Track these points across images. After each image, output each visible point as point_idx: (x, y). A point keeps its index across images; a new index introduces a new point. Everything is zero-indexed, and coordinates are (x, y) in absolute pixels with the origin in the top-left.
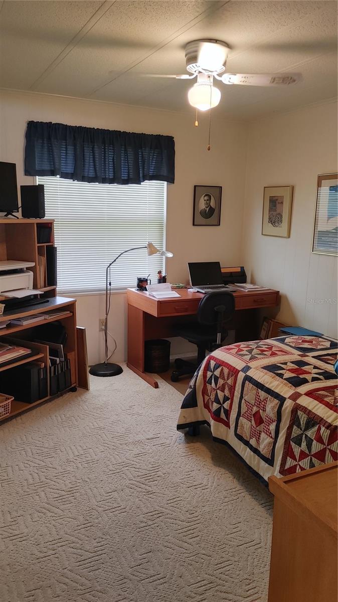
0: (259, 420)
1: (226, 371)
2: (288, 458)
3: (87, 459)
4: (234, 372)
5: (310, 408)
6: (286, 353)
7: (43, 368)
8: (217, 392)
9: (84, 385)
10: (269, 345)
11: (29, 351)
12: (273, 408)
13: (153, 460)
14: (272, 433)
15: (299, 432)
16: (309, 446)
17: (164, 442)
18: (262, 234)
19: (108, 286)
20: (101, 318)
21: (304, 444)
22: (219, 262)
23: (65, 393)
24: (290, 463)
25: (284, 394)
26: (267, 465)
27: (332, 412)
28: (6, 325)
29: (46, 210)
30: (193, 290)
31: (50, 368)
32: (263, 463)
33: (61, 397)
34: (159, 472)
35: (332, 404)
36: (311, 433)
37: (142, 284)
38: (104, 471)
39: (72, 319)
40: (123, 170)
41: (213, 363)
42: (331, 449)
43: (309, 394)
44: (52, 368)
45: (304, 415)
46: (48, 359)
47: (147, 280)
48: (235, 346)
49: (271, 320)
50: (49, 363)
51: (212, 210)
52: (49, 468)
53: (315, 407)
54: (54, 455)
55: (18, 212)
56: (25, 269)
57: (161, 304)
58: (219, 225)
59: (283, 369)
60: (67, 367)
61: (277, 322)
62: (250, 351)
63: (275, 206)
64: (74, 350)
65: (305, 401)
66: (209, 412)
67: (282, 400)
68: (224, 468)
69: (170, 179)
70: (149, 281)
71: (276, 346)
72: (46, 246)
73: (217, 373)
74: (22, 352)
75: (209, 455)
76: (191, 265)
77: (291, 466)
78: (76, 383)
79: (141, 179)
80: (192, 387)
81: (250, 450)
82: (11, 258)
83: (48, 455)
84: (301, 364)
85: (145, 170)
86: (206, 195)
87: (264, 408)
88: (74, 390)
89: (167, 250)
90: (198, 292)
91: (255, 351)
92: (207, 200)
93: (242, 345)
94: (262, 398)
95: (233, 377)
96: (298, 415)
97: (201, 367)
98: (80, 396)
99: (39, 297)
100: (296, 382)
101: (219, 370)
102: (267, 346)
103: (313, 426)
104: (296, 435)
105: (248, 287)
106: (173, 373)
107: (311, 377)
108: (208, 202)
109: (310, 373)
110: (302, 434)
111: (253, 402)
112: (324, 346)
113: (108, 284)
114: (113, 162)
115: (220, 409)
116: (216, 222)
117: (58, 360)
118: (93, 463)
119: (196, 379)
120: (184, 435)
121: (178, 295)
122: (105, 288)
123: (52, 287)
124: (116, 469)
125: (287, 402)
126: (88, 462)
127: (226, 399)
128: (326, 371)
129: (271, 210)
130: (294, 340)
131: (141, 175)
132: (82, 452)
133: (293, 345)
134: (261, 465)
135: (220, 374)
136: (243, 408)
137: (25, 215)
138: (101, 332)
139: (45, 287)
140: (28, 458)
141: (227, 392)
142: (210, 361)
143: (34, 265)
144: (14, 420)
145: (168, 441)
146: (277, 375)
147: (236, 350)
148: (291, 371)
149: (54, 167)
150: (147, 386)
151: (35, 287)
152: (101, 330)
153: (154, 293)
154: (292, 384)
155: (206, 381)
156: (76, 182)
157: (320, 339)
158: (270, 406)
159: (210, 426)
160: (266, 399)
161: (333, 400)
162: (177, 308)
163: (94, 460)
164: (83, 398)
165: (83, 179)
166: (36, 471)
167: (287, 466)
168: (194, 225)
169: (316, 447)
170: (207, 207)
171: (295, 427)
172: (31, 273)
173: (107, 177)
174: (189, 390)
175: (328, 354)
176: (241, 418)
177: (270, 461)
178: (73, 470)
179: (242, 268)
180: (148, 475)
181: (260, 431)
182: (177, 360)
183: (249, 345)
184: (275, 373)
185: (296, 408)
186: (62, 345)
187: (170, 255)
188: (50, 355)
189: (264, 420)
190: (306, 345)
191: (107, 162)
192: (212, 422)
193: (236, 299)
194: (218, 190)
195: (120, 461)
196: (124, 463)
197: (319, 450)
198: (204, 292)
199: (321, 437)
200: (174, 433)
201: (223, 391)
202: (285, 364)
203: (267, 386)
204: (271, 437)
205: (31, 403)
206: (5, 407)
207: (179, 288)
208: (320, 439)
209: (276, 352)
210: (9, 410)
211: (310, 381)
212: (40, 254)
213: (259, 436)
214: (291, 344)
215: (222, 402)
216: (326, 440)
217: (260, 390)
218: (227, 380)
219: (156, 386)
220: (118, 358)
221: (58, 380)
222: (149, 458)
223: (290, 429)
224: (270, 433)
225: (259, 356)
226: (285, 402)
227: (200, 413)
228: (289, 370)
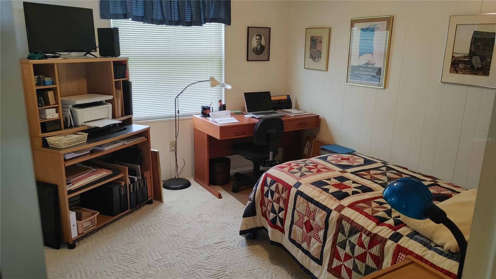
0: (309, 227)
1: (281, 186)
2: (335, 259)
3: (165, 263)
4: (287, 187)
5: (352, 218)
6: (329, 170)
7: (123, 186)
8: (273, 204)
9: (159, 198)
10: (314, 163)
11: (110, 172)
12: (321, 219)
13: (220, 261)
14: (321, 238)
15: (344, 238)
16: (352, 249)
17: (229, 245)
18: (304, 68)
19: (177, 113)
20: (171, 141)
21: (348, 248)
22: (269, 92)
23: (143, 206)
24: (336, 263)
25: (331, 206)
26: (316, 264)
27: (370, 221)
28: (90, 151)
29: (120, 49)
30: (248, 116)
31: (130, 185)
32: (313, 262)
33: (140, 209)
34: (226, 272)
35: (371, 214)
36: (354, 239)
37: (206, 112)
38: (180, 273)
39: (147, 143)
40: (187, 13)
41: (269, 180)
42: (371, 252)
43: (351, 206)
44: (132, 186)
45: (348, 224)
46: (128, 178)
47: (209, 108)
48: (287, 165)
49: (313, 139)
50: (128, 181)
51: (262, 48)
52: (133, 273)
53: (357, 217)
54: (136, 260)
55: (96, 51)
56: (104, 102)
57: (224, 129)
58: (269, 60)
59: (328, 184)
60: (144, 184)
61: (317, 141)
62: (300, 169)
63: (315, 44)
64: (149, 170)
65: (348, 213)
66: (267, 220)
67: (329, 211)
68: (280, 266)
69: (227, 21)
70: (211, 109)
71: (320, 164)
72: (122, 81)
73: (273, 188)
74: (104, 173)
75: (267, 255)
76: (246, 95)
77: (337, 265)
78: (152, 196)
79: (203, 21)
80: (252, 199)
81: (302, 252)
82: (92, 91)
83: (132, 261)
84: (342, 179)
85: (206, 13)
86: (257, 35)
87: (313, 218)
88: (150, 202)
89: (226, 82)
90: (253, 117)
91: (304, 169)
92: (259, 39)
93: (293, 163)
94: (312, 210)
95: (287, 192)
96: (342, 224)
97: (258, 183)
98: (156, 208)
99: (117, 125)
100: (340, 196)
101: (275, 185)
102: (313, 164)
103: (356, 233)
104: (341, 241)
105: (293, 113)
106: (233, 185)
107: (352, 191)
108: (259, 41)
109: (350, 187)
110: (347, 240)
111: (304, 213)
112: (359, 162)
113: (177, 111)
114: (178, 6)
115: (276, 217)
116: (266, 58)
117: (136, 178)
118: (170, 266)
119: (255, 193)
120: (245, 238)
121: (236, 121)
122: (175, 115)
123: (129, 116)
124: (191, 271)
125: (333, 213)
126: (166, 265)
127: (281, 210)
128: (363, 185)
129: (311, 47)
130: (334, 158)
131: (202, 18)
132: (160, 257)
133: (334, 162)
134: (311, 264)
135: (276, 189)
136: (296, 218)
137: (102, 54)
138: (171, 152)
139: (122, 116)
140: (114, 265)
141: (282, 204)
142: (266, 178)
143: (112, 98)
144: (100, 231)
145: (232, 244)
146: (324, 190)
147: (288, 168)
148: (335, 186)
149: (126, 11)
150: (212, 197)
151: (114, 117)
152: (172, 150)
153: (216, 120)
154: (336, 198)
155: (264, 195)
156: (146, 24)
157: (355, 157)
158: (319, 216)
159: (267, 232)
160: (315, 211)
161: (371, 212)
162: (236, 131)
163: (171, 264)
164: (159, 209)
165: (153, 21)
166: (122, 276)
167: (334, 266)
168: (248, 60)
169: (358, 251)
170: (258, 45)
171: (340, 234)
172: (110, 105)
173: (173, 20)
174: (249, 202)
175: (363, 170)
176: (294, 225)
177: (320, 262)
178: (153, 273)
179: (288, 96)
180: (217, 275)
181: (310, 237)
182: (237, 174)
183: (299, 163)
184: (322, 188)
185: (341, 219)
186: (139, 166)
187: (229, 87)
188: (129, 175)
189: (314, 227)
190: (345, 163)
191: (173, 7)
192: (269, 229)
193: (284, 123)
194: (267, 30)
195: (193, 263)
196: (197, 265)
197: (361, 253)
198: (258, 117)
199: (363, 243)
200: (237, 237)
201: (278, 202)
202: (329, 179)
203: (316, 199)
204: (320, 242)
205: (114, 216)
206: (91, 221)
207: (236, 114)
208: (361, 245)
209: (321, 169)
210: (95, 223)
211: (351, 194)
212: (117, 87)
213: (310, 241)
214: (332, 162)
215: (277, 212)
216: (366, 245)
217: (310, 203)
218: (282, 194)
219: (220, 197)
220: (187, 174)
221: (137, 195)
222: (217, 260)
223: (336, 235)
224: (319, 239)
225: (307, 174)
226: (332, 213)
227: (259, 221)
228: (333, 185)
